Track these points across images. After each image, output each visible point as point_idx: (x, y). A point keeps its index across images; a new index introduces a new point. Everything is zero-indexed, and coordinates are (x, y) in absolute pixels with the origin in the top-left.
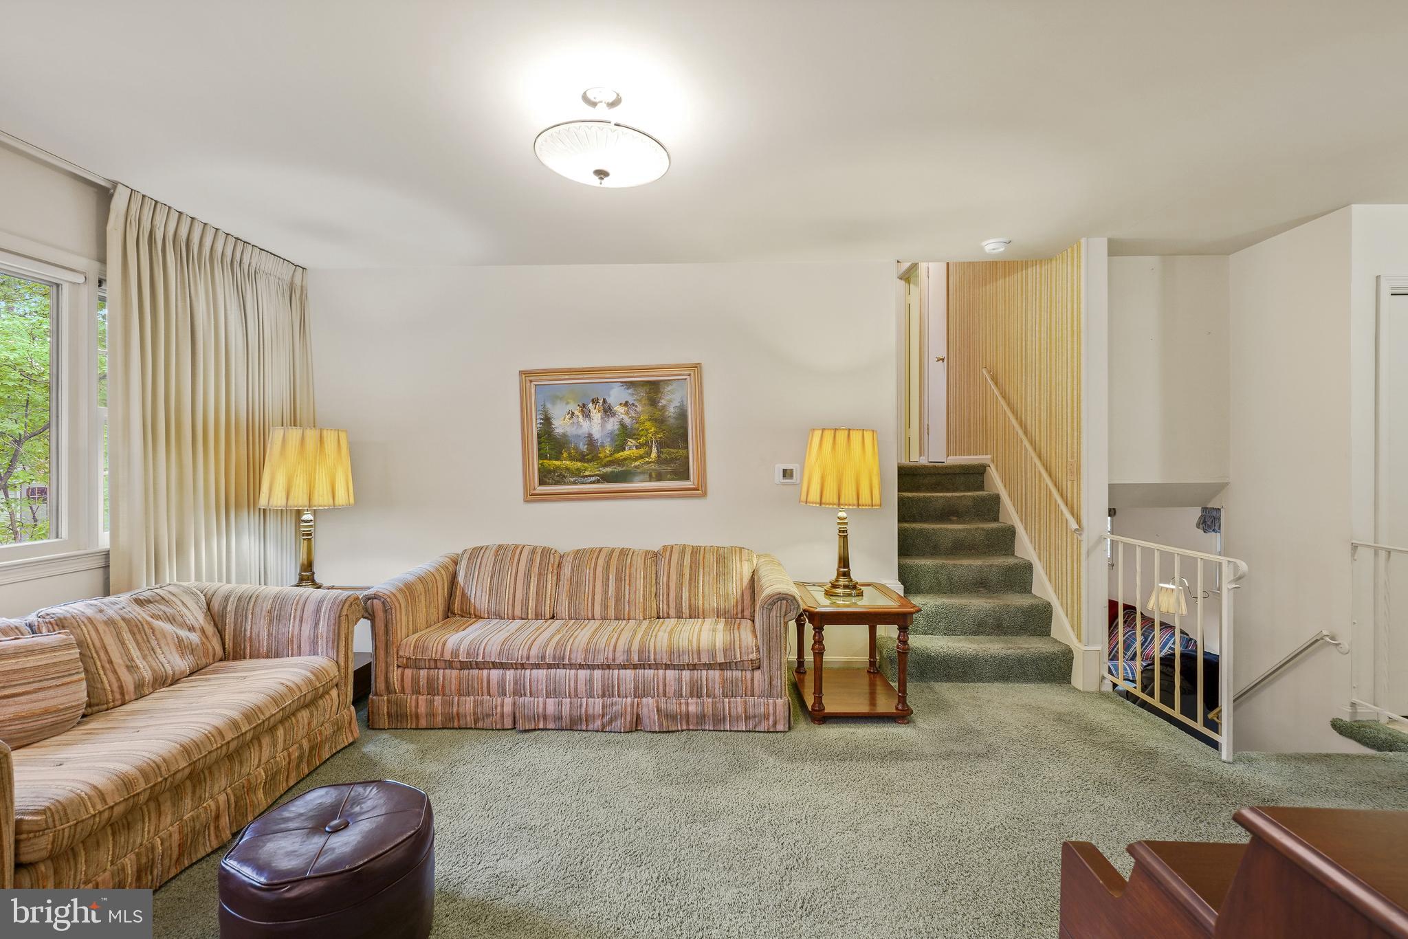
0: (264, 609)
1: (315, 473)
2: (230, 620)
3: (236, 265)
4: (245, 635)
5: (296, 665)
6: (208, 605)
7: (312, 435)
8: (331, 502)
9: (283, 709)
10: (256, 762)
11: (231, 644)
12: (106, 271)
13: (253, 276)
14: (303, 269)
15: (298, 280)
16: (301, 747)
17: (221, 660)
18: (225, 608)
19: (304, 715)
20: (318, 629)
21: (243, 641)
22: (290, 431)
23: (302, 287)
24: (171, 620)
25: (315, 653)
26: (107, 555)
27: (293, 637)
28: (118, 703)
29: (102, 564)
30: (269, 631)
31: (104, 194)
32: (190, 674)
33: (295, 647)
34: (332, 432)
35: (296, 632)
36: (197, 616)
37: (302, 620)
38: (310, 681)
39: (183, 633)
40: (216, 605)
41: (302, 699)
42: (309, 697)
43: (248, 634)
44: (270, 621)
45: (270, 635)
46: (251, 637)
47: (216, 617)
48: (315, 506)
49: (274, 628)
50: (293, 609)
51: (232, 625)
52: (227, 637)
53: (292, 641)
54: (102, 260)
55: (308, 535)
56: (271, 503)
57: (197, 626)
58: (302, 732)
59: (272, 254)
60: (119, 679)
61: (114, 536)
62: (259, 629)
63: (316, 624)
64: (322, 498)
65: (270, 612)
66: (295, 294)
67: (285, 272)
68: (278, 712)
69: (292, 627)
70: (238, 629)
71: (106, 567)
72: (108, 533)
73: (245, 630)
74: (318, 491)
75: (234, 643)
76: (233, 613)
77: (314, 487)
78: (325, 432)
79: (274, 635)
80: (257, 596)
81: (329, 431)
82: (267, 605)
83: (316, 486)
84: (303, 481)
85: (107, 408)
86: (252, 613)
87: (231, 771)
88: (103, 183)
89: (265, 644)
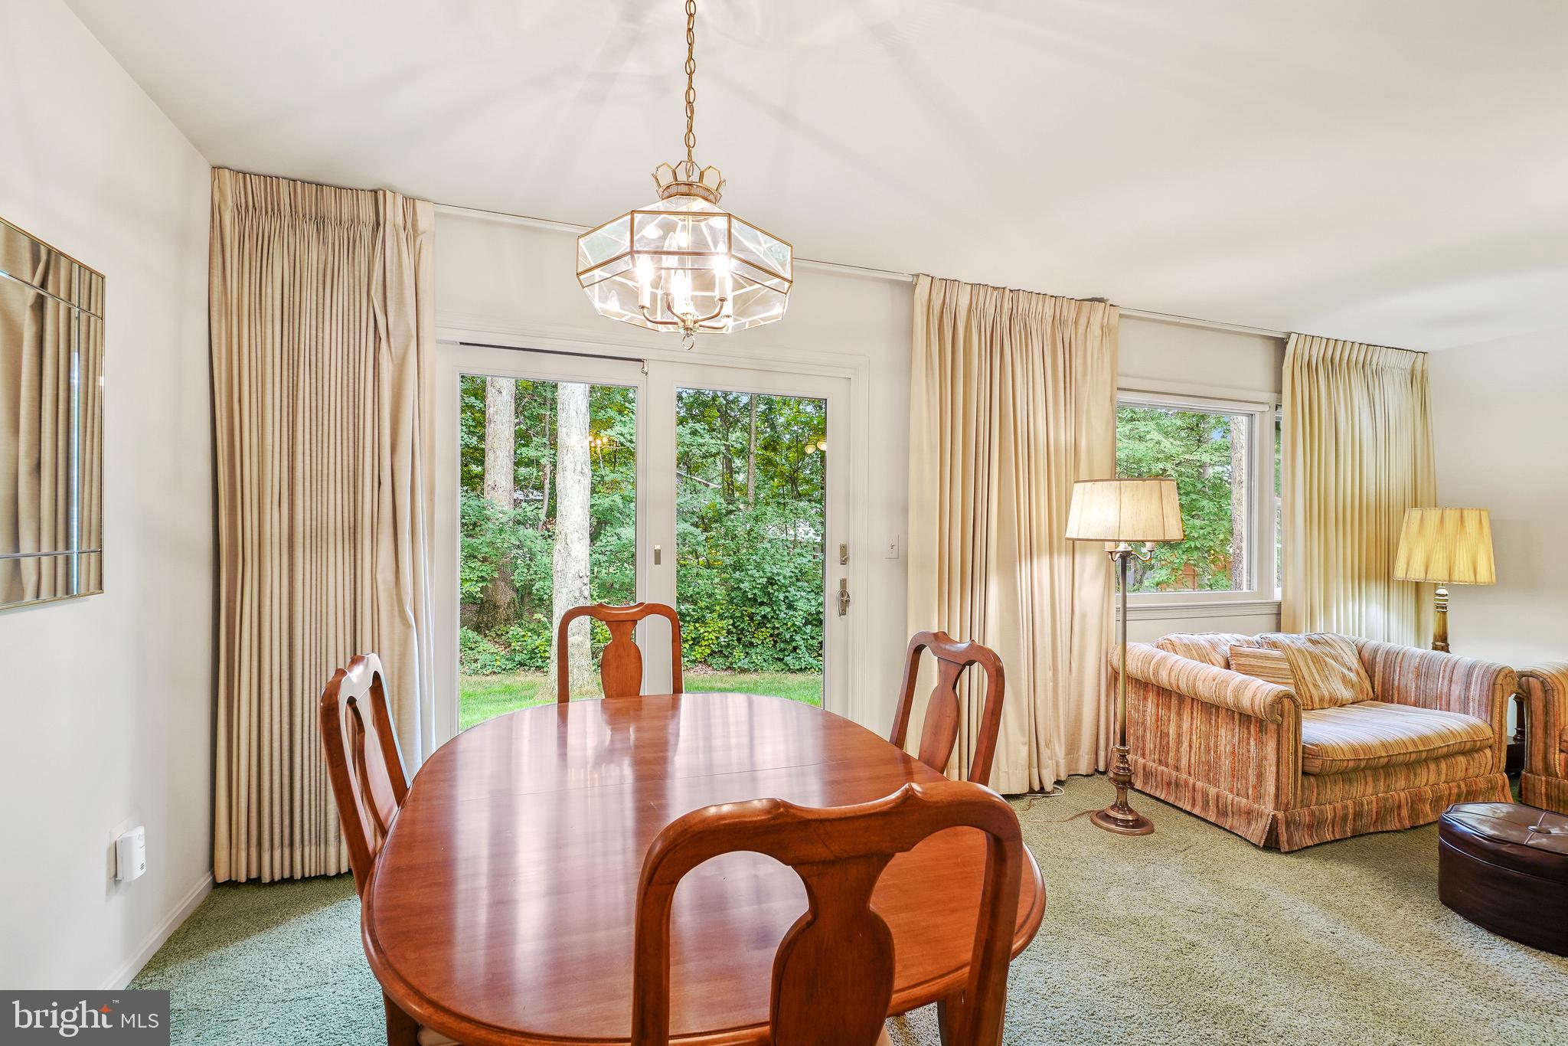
0: (1412, 665)
1: (1455, 550)
2: (1379, 668)
3: (1367, 367)
4: (1393, 684)
5: (1455, 718)
6: (1360, 654)
7: (1451, 516)
8: (1473, 579)
9: (1448, 746)
10: (1425, 781)
11: (1380, 690)
12: (1281, 399)
13: (1378, 373)
14: (1424, 353)
15: (1418, 367)
16: (1459, 787)
17: (1371, 700)
18: (1375, 658)
19: (1462, 760)
20: (1469, 692)
21: (1391, 687)
22: (1428, 510)
23: (1422, 371)
24: (1335, 659)
25: (1466, 712)
26: (1279, 605)
27: (1441, 693)
28: (1310, 708)
29: (1275, 612)
30: (1416, 685)
31: (1280, 344)
32: (1352, 703)
33: (1444, 703)
34: (1474, 512)
35: (1445, 690)
36: (1353, 661)
37: (1451, 681)
38: (1469, 733)
39: (1346, 671)
40: (1366, 654)
41: (1463, 744)
42: (1468, 745)
43: (1396, 683)
44: (1418, 676)
45: (1417, 688)
46: (1398, 687)
47: (1368, 666)
48: (1455, 581)
49: (1422, 683)
50: (1442, 670)
51: (1381, 674)
52: (1376, 682)
53: (1441, 698)
54: (1279, 391)
55: (1443, 608)
56: (1408, 576)
57: (1353, 667)
58: (1460, 775)
59: (1396, 349)
60: (1310, 692)
61: (1284, 593)
62: (1407, 681)
63: (1467, 687)
64: (1463, 574)
65: (1417, 668)
66: (1417, 380)
67: (1406, 361)
68: (1444, 746)
69: (1442, 686)
70: (1387, 678)
71: (1279, 614)
72: (1280, 589)
73: (1393, 680)
74: (1459, 568)
75: (1383, 689)
76: (1382, 665)
77: (1454, 563)
78: (1465, 513)
79: (1421, 689)
80: (1404, 654)
81: (1470, 512)
82: (1415, 662)
83: (1457, 562)
84: (1443, 558)
85: (1280, 499)
86: (1400, 667)
87: (1407, 778)
88: (1280, 336)
89: (1413, 695)
